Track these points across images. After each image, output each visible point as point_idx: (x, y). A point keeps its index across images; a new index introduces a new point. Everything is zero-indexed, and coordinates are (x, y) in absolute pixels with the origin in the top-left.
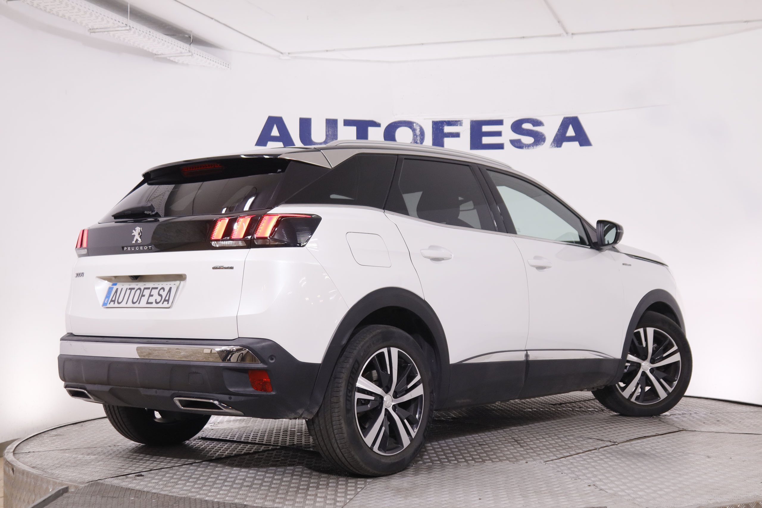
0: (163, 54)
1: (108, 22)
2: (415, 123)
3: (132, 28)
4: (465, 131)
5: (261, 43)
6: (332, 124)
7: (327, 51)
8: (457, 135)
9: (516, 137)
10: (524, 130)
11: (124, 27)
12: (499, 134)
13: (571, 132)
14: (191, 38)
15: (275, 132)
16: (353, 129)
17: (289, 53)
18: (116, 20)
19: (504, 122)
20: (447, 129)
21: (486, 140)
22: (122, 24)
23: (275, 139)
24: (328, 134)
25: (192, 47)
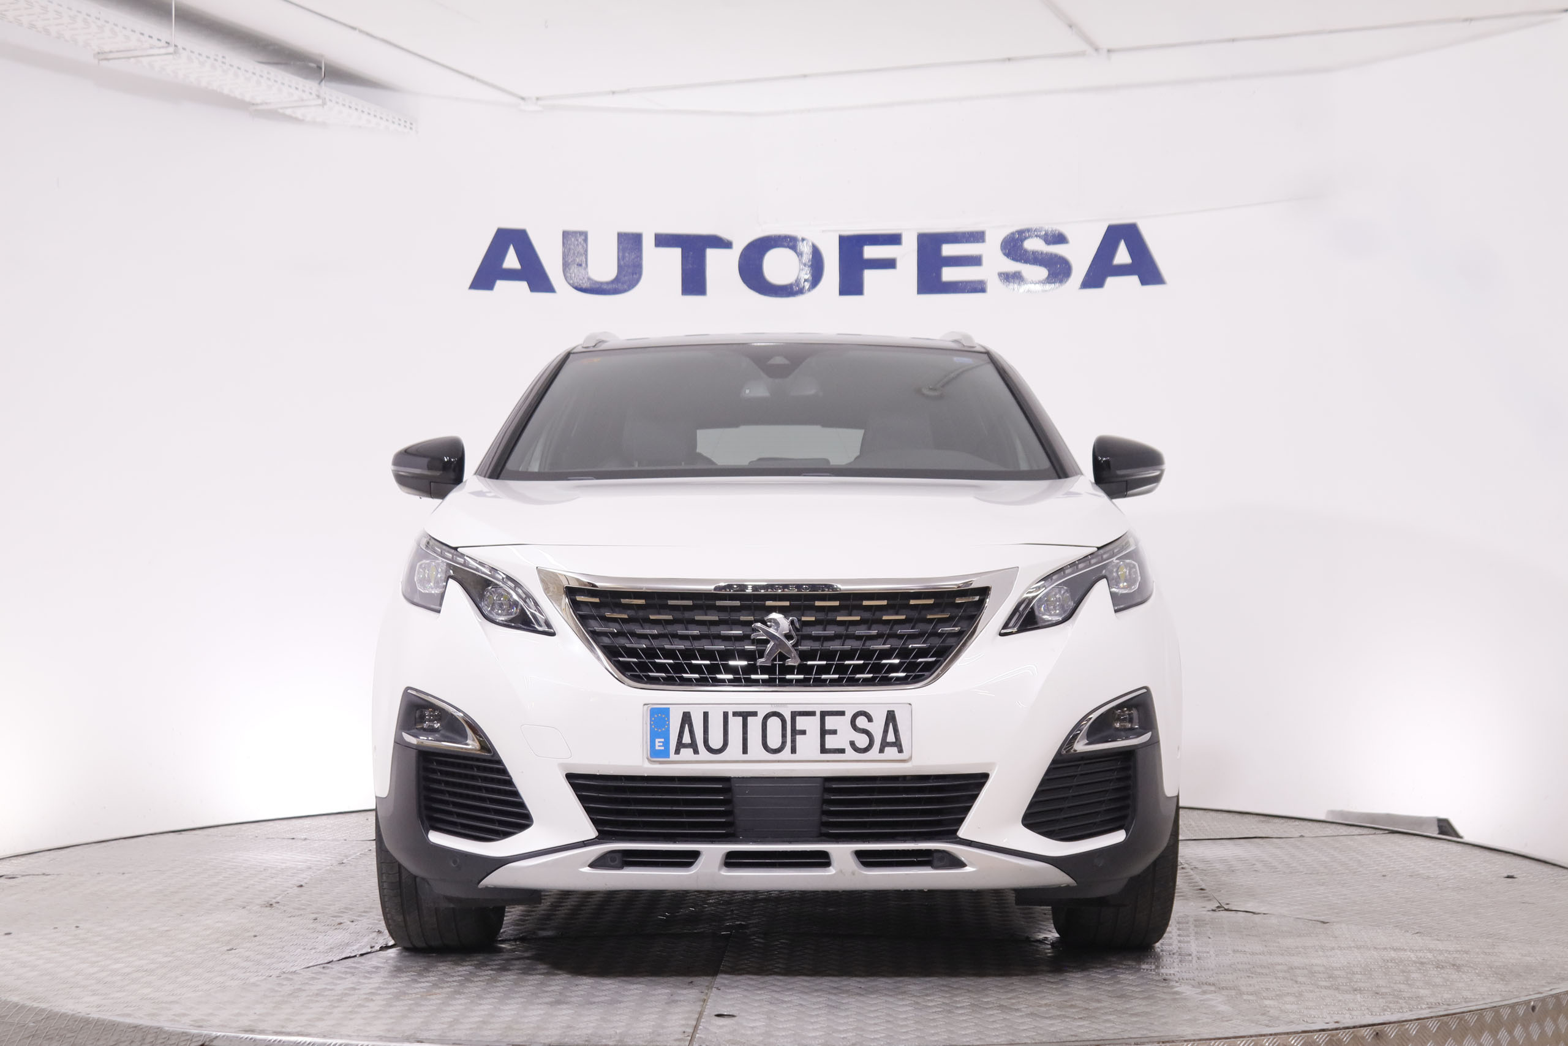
0: (266, 103)
2: (803, 240)
3: (181, 50)
4: (907, 255)
5: (472, 77)
6: (630, 243)
7: (614, 93)
8: (890, 264)
9: (1012, 266)
10: (1026, 251)
11: (163, 47)
12: (975, 261)
13: (1122, 256)
14: (321, 68)
15: (511, 261)
16: (676, 253)
17: (538, 99)
18: (142, 34)
19: (987, 237)
20: (871, 252)
21: (949, 274)
22: (159, 42)
23: (511, 275)
24: (622, 263)
25: (323, 87)
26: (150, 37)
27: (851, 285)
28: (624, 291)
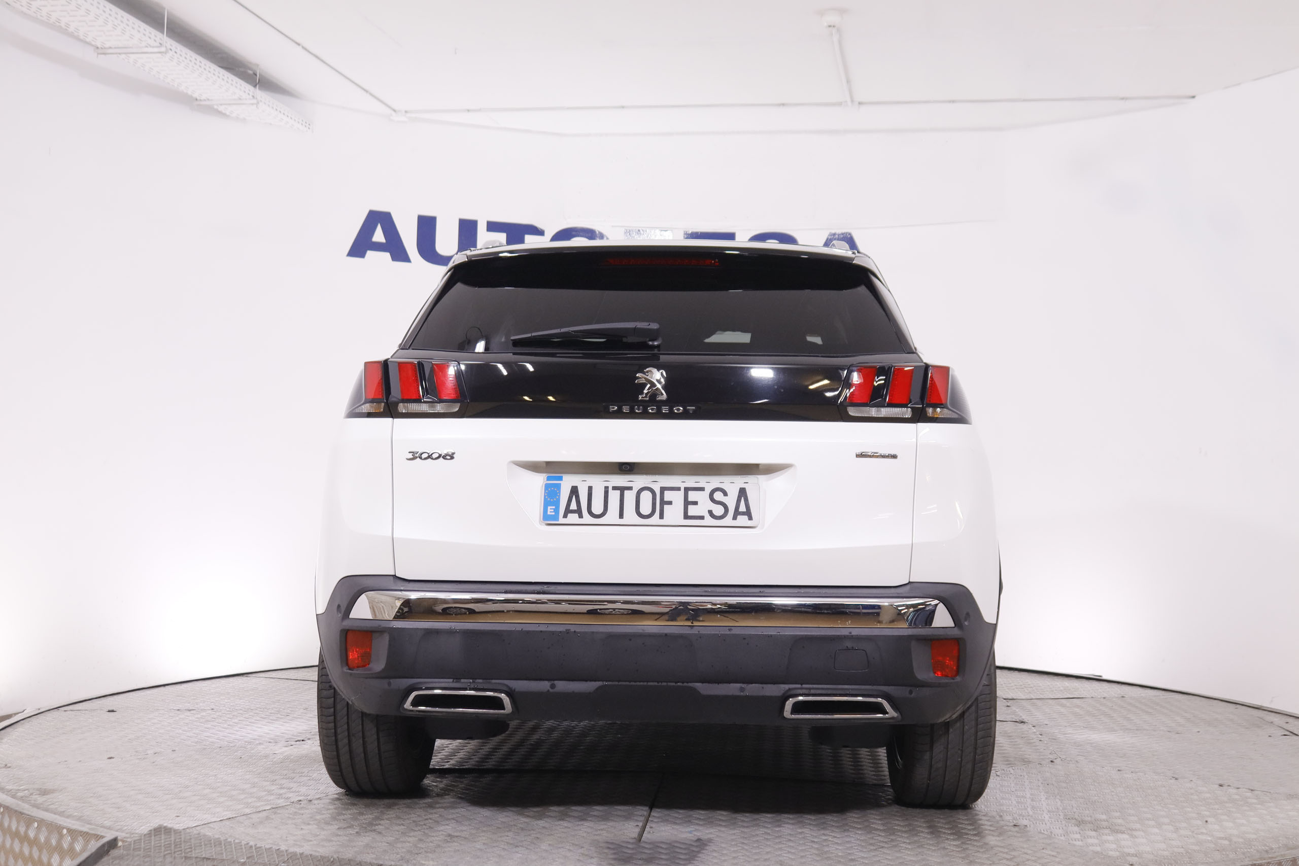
0: (208, 100)
2: (598, 231)
5: (366, 91)
6: (468, 227)
7: (468, 111)
11: (156, 47)
14: (256, 75)
15: (379, 236)
17: (406, 112)
18: (144, 35)
19: (737, 237)
23: (378, 247)
25: (258, 90)
26: (149, 38)
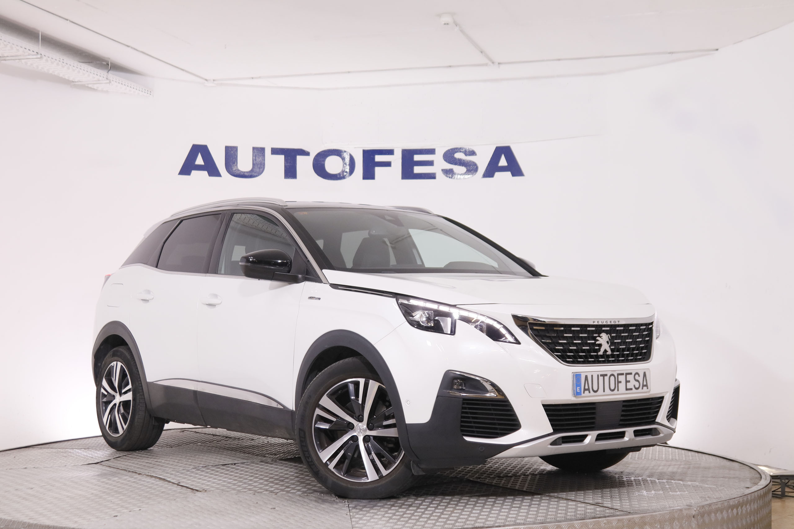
0: (80, 81)
1: (18, 50)
2: (345, 152)
3: (44, 56)
4: (396, 160)
5: (183, 70)
6: (259, 152)
7: (252, 78)
8: (388, 164)
9: (449, 166)
10: (455, 159)
11: (35, 55)
12: (430, 163)
13: (503, 162)
14: (109, 65)
15: (199, 161)
16: (281, 158)
17: (214, 80)
18: (25, 49)
19: (436, 151)
20: (379, 158)
21: (417, 170)
22: (33, 52)
23: (199, 168)
24: (255, 162)
25: (110, 74)
26: (29, 50)
27: (369, 174)
28: (256, 176)
